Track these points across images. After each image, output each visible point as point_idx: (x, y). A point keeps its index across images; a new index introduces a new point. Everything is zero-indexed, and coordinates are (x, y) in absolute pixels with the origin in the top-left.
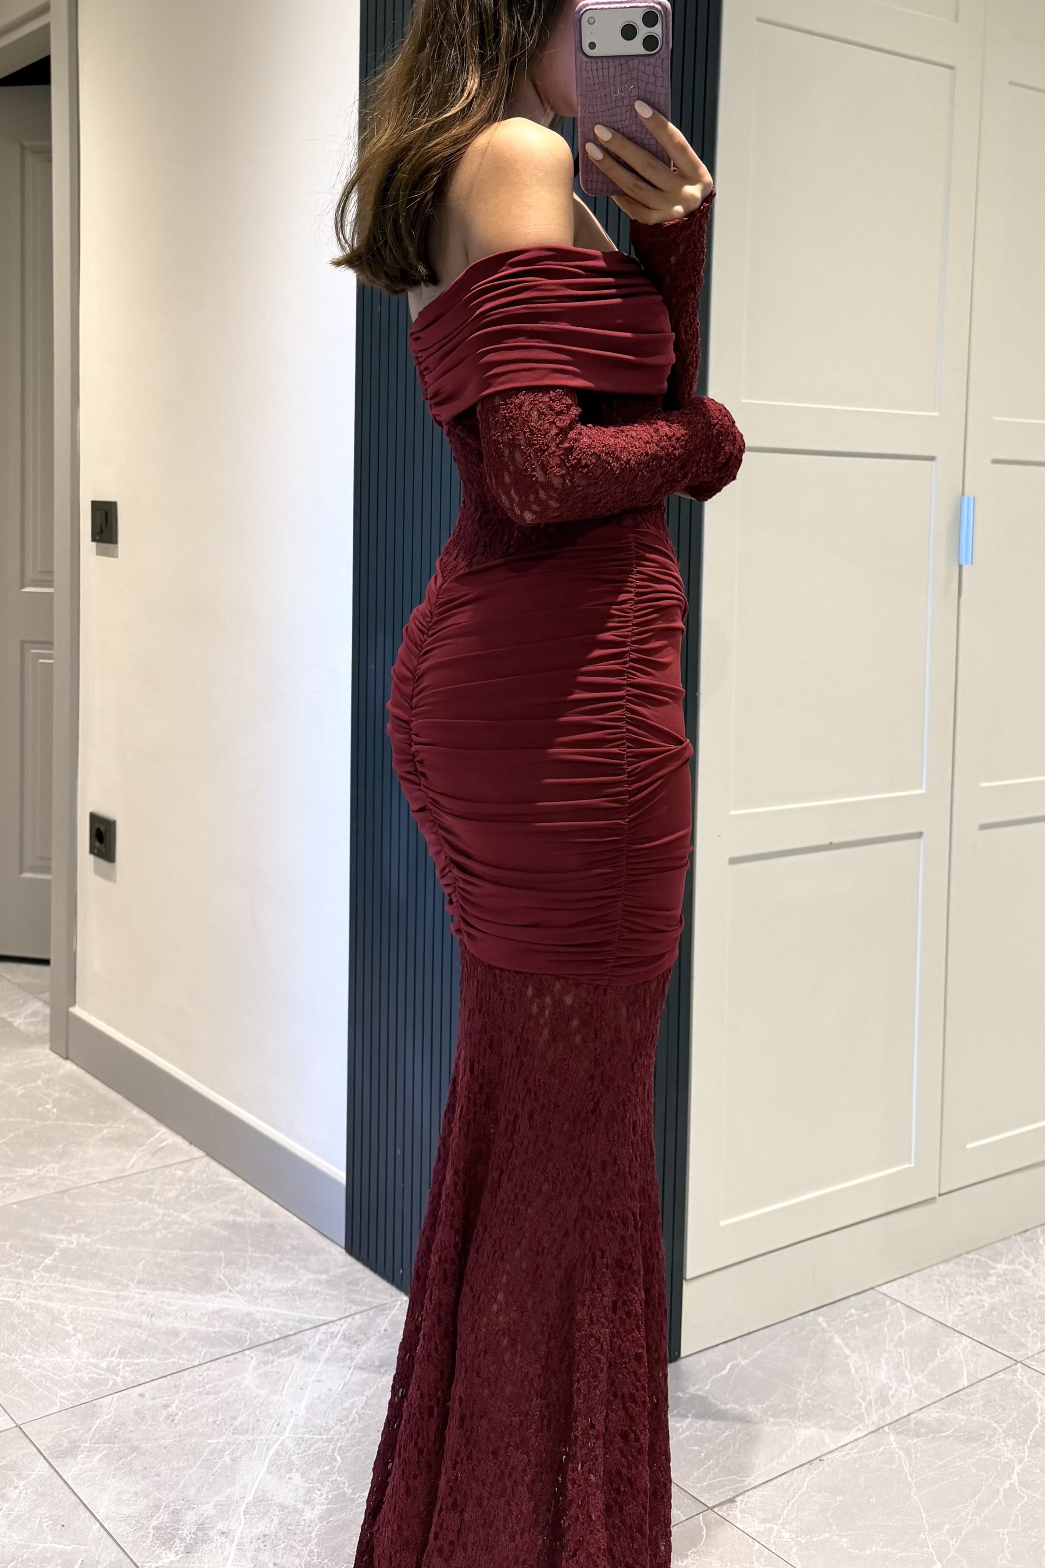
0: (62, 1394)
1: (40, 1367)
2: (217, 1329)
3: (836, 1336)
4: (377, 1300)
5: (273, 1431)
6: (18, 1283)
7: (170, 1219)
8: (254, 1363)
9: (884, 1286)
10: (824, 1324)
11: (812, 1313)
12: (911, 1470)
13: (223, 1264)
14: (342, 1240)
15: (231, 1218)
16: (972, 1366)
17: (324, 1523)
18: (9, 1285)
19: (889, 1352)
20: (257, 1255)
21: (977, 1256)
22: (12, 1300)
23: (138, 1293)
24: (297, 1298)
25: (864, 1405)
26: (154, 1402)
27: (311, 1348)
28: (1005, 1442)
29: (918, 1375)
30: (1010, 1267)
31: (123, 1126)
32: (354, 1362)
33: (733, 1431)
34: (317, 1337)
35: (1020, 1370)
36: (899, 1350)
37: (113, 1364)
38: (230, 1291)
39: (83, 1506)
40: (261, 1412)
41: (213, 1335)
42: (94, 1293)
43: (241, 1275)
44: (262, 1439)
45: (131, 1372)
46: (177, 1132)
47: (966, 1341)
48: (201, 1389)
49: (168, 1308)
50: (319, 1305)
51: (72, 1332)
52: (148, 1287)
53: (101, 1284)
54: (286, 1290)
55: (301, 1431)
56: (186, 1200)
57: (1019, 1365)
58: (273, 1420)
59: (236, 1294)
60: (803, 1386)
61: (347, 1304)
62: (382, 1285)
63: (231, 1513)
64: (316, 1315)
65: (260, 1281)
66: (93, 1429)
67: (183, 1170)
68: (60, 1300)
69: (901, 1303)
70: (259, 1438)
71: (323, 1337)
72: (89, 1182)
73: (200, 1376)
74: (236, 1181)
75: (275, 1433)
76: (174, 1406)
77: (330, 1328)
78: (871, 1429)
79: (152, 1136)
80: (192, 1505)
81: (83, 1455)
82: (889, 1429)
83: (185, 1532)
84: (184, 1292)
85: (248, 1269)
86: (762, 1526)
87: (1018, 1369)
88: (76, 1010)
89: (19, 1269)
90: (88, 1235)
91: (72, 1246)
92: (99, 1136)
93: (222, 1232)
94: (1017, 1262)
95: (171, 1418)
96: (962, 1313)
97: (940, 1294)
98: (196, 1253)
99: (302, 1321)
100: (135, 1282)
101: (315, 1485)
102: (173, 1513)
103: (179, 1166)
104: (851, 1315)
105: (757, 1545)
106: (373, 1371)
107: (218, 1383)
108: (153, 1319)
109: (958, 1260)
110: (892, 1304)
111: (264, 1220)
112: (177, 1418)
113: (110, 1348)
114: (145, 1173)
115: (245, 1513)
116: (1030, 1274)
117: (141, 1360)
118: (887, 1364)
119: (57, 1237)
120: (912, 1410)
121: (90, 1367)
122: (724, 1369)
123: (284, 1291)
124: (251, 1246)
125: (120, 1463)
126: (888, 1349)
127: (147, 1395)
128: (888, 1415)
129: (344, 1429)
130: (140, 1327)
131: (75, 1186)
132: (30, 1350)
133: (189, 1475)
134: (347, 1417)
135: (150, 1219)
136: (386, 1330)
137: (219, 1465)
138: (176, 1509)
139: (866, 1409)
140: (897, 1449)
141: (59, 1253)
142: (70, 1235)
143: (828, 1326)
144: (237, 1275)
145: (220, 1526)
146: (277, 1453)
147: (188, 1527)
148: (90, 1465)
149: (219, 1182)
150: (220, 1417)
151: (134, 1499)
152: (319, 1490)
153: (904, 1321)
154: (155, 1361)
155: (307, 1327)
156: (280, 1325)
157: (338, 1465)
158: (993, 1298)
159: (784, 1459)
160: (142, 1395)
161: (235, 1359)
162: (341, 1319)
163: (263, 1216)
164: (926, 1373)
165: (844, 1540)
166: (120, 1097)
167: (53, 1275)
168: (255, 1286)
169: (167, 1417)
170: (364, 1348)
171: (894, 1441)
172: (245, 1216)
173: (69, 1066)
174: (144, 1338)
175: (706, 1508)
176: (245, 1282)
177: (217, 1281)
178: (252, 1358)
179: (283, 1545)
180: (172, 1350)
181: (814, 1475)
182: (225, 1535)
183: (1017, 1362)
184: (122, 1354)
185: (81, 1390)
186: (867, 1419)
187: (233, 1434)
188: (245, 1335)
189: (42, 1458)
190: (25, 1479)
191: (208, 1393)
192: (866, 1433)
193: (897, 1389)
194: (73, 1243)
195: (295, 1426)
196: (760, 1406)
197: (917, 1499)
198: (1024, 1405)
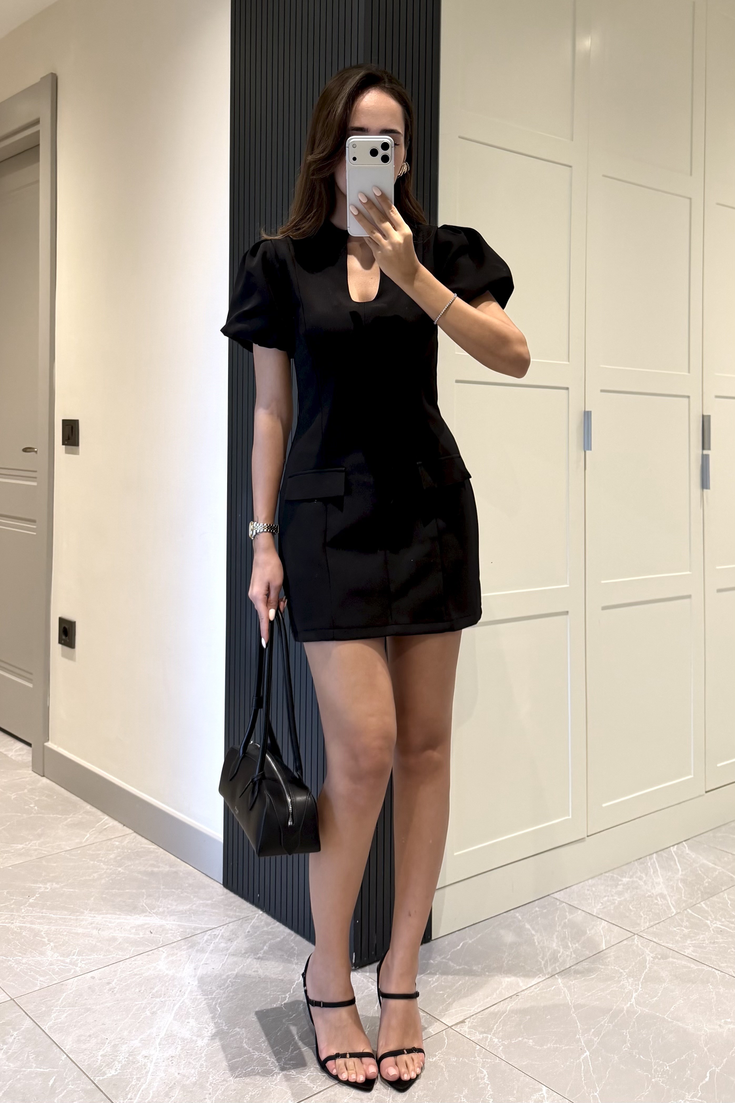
0: (41, 979)
1: (26, 963)
2: (141, 936)
3: (526, 924)
4: (243, 915)
5: (177, 995)
6: (12, 915)
7: (111, 871)
8: (165, 955)
9: (556, 894)
10: (520, 917)
11: (512, 911)
12: (571, 998)
13: (145, 897)
14: (221, 879)
15: (149, 869)
16: (608, 938)
17: (210, 1048)
18: (6, 916)
19: (558, 931)
20: (167, 890)
21: (611, 874)
22: (7, 925)
23: (90, 916)
24: (192, 915)
25: (543, 963)
26: (101, 981)
27: (201, 944)
28: (628, 980)
29: (576, 944)
30: (631, 880)
31: (80, 817)
32: (229, 951)
33: (464, 981)
34: (205, 938)
35: (636, 939)
36: (564, 930)
37: (74, 960)
38: (149, 912)
39: (55, 1045)
40: (169, 984)
41: (139, 939)
42: (60, 918)
43: (157, 903)
44: (170, 1000)
45: (85, 964)
46: (116, 819)
47: (604, 923)
48: (131, 972)
49: (110, 925)
50: (206, 919)
51: (47, 942)
52: (96, 912)
53: (66, 912)
54: (186, 911)
55: (196, 994)
56: (121, 860)
57: (636, 936)
58: (177, 989)
59: (153, 915)
60: (506, 954)
61: (224, 917)
62: (246, 905)
63: (151, 1044)
64: (204, 925)
65: (169, 906)
66: (62, 999)
67: (119, 842)
68: (40, 924)
69: (566, 903)
70: (168, 999)
71: (209, 938)
72: (59, 851)
73: (130, 964)
74: (153, 847)
75: (179, 996)
76: (113, 983)
77: (213, 932)
78: (547, 977)
79: (99, 822)
80: (126, 1041)
81: (55, 1015)
82: (558, 976)
83: (121, 1057)
84: (120, 915)
85: (161, 899)
86: (481, 1036)
87: (635, 938)
88: (49, 744)
89: (13, 906)
90: (57, 883)
91: (47, 890)
92: (65, 823)
93: (145, 878)
94: (634, 877)
95: (112, 990)
96: (601, 907)
97: (589, 897)
98: (127, 891)
99: (195, 929)
100: (88, 910)
101: (204, 1026)
102: (113, 1046)
103: (117, 839)
104: (536, 911)
105: (478, 1047)
106: (241, 956)
107: (141, 968)
108: (100, 932)
109: (600, 877)
110: (560, 904)
111: (171, 869)
112: (116, 990)
113: (72, 951)
114: (95, 844)
115: (160, 1044)
116: (643, 883)
117: (92, 957)
118: (557, 938)
119: (38, 885)
120: (572, 964)
121: (59, 962)
122: (459, 946)
123: (184, 912)
124: (163, 885)
125: (79, 1018)
126: (558, 929)
127: (96, 978)
128: (557, 968)
129: (222, 991)
130: (91, 937)
131: (49, 854)
132: (20, 954)
133: (123, 1024)
134: (224, 984)
135: (97, 872)
136: (249, 932)
137: (142, 1017)
138: (115, 1044)
139: (544, 964)
140: (562, 988)
141: (39, 895)
142: (46, 884)
143: (522, 918)
144: (154, 903)
145: (144, 1053)
146: (180, 1008)
147: (123, 1055)
148: (60, 1020)
149: (142, 847)
150: (143, 988)
151: (88, 1039)
152: (206, 1028)
153: (567, 914)
154: (101, 956)
155: (199, 932)
156: (182, 931)
157: (218, 1013)
158: (620, 898)
159: (494, 996)
160: (93, 978)
161: (153, 953)
162: (220, 926)
163: (171, 867)
164: (580, 942)
165: (531, 1041)
166: (78, 799)
167: (34, 909)
168: (166, 909)
169: (109, 990)
170: (235, 943)
171: (561, 982)
172: (159, 867)
173: (44, 780)
174: (94, 943)
175: (447, 1027)
176: (159, 907)
177: (141, 907)
178: (164, 952)
179: (184, 1062)
180: (112, 949)
181: (513, 1004)
182: (147, 1058)
183: (635, 934)
184: (80, 954)
185: (53, 976)
186: (544, 970)
187: (152, 998)
188: (159, 939)
189: (28, 1018)
190: (18, 1030)
191: (136, 975)
192: (544, 978)
193: (563, 952)
194: (48, 888)
195: (191, 992)
196: (480, 966)
197: (575, 1015)
198: (639, 958)
